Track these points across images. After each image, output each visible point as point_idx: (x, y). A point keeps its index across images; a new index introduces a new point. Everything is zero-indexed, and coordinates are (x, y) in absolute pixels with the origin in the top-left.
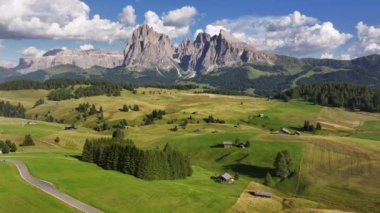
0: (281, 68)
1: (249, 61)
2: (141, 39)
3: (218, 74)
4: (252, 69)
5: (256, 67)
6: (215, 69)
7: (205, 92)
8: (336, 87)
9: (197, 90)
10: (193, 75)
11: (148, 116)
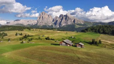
0: (86, 25)
1: (75, 23)
4: (76, 25)
6: (65, 25)
10: (58, 27)
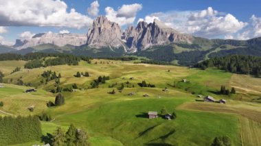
0: (197, 46)
1: (174, 41)
2: (99, 26)
3: (153, 50)
4: (176, 47)
5: (179, 45)
6: (150, 46)
7: (142, 62)
8: (243, 59)
9: (136, 61)
10: (135, 51)
11: (95, 81)
